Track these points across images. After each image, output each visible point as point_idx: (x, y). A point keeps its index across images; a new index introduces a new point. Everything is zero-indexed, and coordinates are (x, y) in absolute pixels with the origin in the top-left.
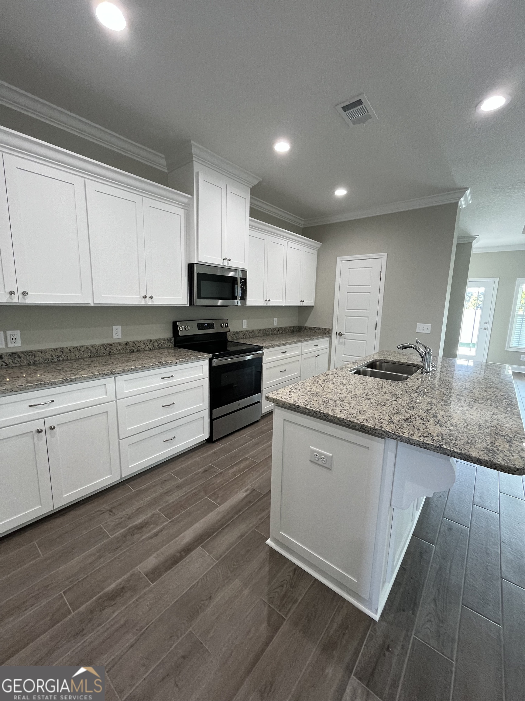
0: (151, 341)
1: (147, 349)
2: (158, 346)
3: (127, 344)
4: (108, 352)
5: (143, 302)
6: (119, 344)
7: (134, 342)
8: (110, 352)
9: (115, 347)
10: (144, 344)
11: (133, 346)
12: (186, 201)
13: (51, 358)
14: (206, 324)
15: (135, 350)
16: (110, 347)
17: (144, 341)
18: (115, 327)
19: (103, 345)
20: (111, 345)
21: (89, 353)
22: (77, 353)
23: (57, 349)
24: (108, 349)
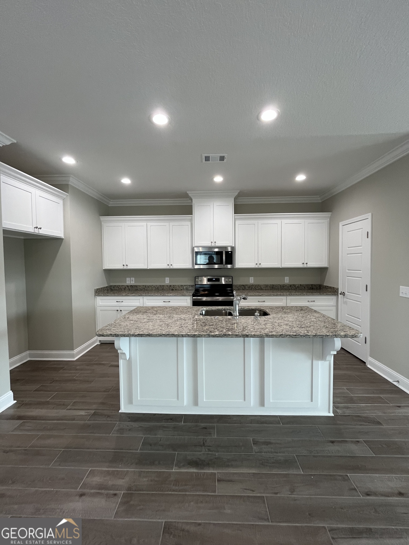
0: (182, 286)
1: (180, 289)
2: (186, 288)
3: (170, 286)
4: (162, 289)
5: (168, 267)
6: (167, 286)
7: (174, 286)
8: (163, 289)
9: (165, 287)
10: (179, 287)
11: (173, 287)
12: (190, 218)
13: (142, 288)
14: (214, 278)
15: (174, 289)
16: (163, 286)
17: (178, 286)
18: (166, 278)
19: (160, 286)
20: (164, 286)
21: (155, 288)
22: (151, 288)
23: (144, 285)
24: (162, 287)
